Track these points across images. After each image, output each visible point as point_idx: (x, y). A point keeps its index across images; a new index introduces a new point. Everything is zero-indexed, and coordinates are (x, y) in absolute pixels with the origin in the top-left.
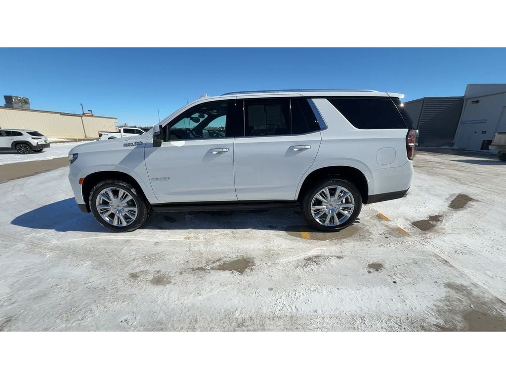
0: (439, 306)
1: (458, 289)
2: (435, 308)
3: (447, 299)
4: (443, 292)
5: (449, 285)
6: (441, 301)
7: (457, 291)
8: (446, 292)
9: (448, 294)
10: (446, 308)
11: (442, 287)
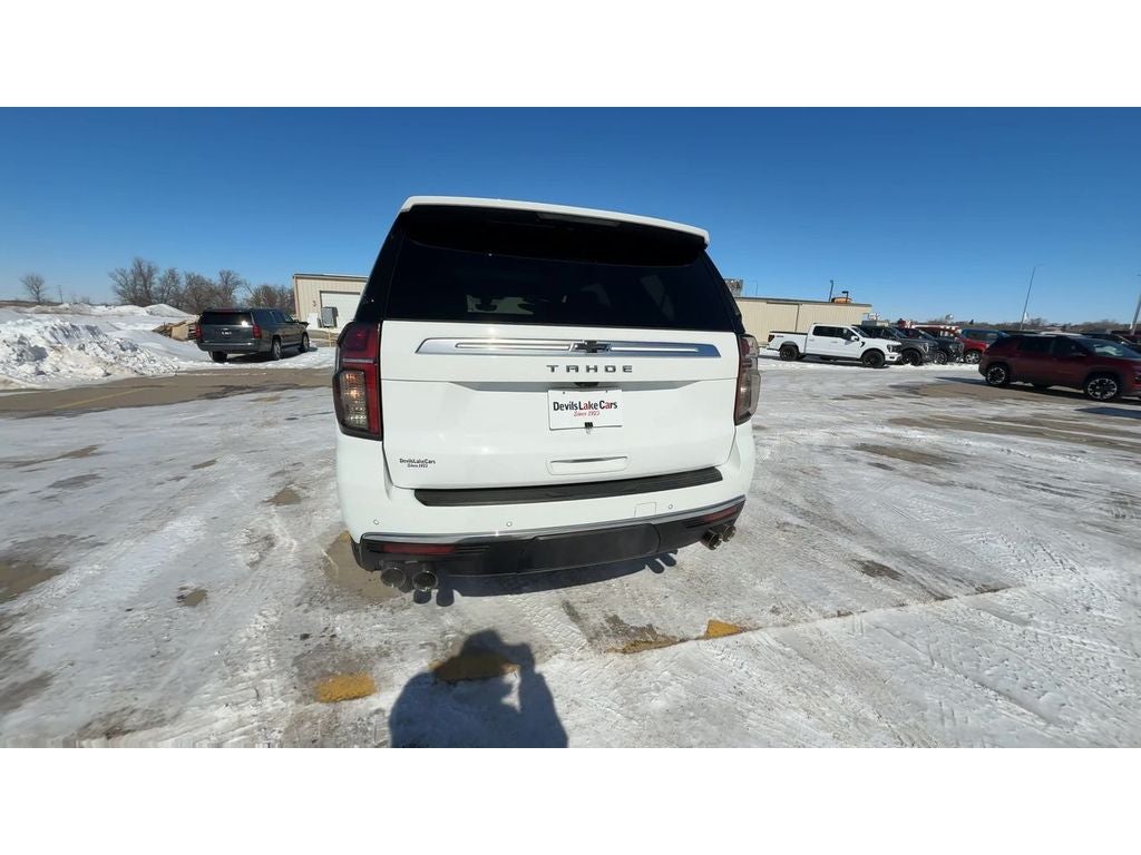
0: (25, 645)
1: (18, 691)
2: (29, 638)
3: (21, 663)
4: (39, 664)
5: (42, 682)
6: (30, 652)
7: (17, 687)
8: (35, 668)
9: (28, 668)
10: (11, 653)
11: (50, 668)
